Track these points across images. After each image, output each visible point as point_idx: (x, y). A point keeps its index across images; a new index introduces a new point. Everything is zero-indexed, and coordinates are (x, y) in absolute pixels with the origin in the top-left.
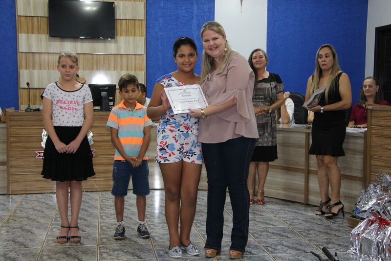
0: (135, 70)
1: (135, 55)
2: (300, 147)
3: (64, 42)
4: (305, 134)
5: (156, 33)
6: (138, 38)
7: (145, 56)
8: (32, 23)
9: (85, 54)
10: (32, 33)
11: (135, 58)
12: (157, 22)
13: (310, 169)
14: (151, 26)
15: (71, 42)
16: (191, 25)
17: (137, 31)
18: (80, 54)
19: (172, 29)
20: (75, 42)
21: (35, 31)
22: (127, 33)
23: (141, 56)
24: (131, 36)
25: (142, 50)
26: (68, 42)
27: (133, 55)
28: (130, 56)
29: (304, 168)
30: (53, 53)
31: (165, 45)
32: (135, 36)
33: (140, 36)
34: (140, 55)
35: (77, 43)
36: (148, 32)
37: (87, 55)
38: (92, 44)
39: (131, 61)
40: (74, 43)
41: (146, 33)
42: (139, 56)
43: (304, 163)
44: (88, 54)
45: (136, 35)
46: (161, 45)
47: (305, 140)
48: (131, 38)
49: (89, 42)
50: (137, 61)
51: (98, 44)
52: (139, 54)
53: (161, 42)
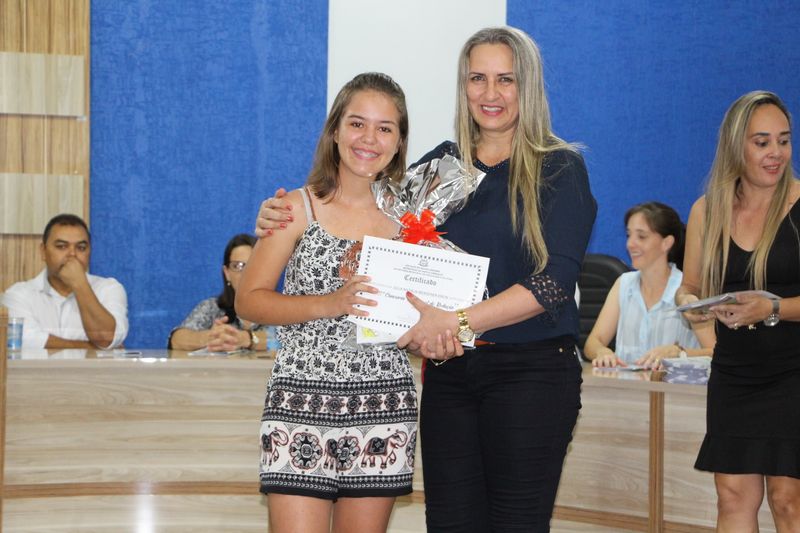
0: (51, 171)
1: (51, 117)
2: (629, 440)
4: (648, 397)
5: (127, 43)
6: (61, 60)
7: (85, 120)
11: (51, 130)
12: (130, 7)
13: (667, 517)
14: (108, 19)
16: (247, 21)
17: (59, 35)
19: (179, 31)
22: (21, 42)
23: (72, 122)
24: (34, 51)
25: (74, 100)
27: (44, 117)
28: (33, 122)
29: (646, 514)
31: (158, 88)
32: (50, 51)
33: (68, 52)
34: (68, 118)
36: (96, 39)
39: (37, 139)
41: (92, 43)
42: (65, 122)
43: (646, 499)
45: (54, 47)
46: (144, 85)
47: (647, 417)
48: (37, 60)
50: (57, 142)
52: (67, 113)
53: (145, 74)
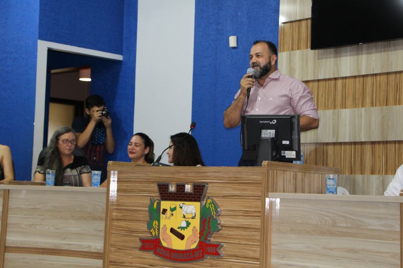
3: (340, 57)
8: (299, 32)
9: (376, 75)
10: (298, 49)
15: (350, 55)
18: (366, 76)
20: (358, 54)
21: (302, 45)
26: (346, 56)
30: (325, 80)
35: (360, 56)
37: (378, 77)
38: (386, 53)
40: (356, 57)
44: (380, 74)
49: (380, 52)
51: (396, 52)
